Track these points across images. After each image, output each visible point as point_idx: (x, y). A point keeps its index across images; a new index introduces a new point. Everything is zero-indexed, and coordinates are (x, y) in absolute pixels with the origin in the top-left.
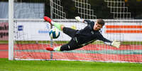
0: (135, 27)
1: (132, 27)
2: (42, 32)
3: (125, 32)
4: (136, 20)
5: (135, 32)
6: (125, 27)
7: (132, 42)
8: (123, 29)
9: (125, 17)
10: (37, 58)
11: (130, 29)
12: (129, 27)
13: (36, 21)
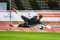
0: (52, 14)
1: (50, 14)
2: (6, 17)
3: (47, 16)
4: (52, 11)
5: (52, 16)
6: (47, 14)
7: (50, 22)
8: (46, 15)
9: (47, 9)
10: (3, 29)
11: (49, 15)
12: (48, 14)
13: (3, 12)
